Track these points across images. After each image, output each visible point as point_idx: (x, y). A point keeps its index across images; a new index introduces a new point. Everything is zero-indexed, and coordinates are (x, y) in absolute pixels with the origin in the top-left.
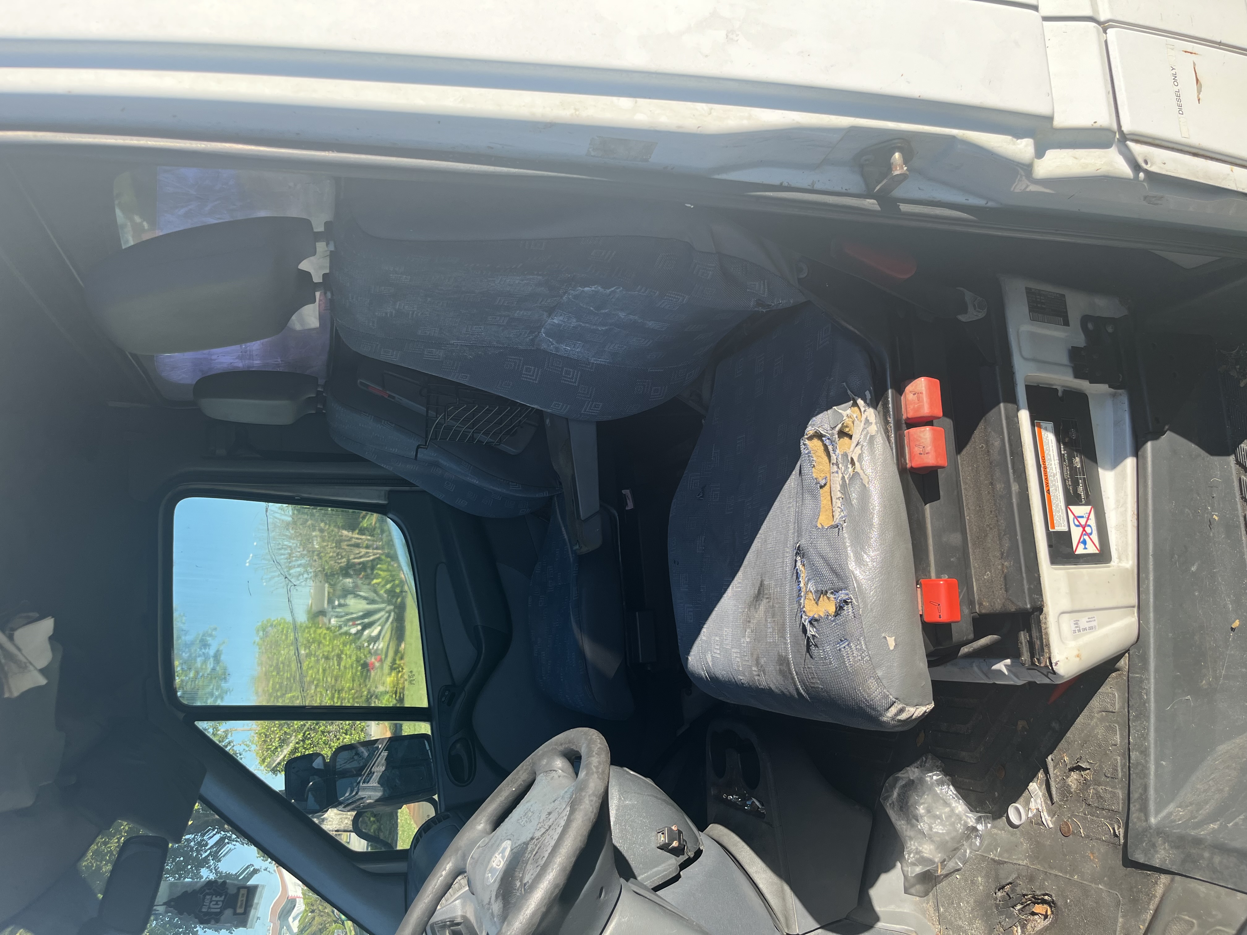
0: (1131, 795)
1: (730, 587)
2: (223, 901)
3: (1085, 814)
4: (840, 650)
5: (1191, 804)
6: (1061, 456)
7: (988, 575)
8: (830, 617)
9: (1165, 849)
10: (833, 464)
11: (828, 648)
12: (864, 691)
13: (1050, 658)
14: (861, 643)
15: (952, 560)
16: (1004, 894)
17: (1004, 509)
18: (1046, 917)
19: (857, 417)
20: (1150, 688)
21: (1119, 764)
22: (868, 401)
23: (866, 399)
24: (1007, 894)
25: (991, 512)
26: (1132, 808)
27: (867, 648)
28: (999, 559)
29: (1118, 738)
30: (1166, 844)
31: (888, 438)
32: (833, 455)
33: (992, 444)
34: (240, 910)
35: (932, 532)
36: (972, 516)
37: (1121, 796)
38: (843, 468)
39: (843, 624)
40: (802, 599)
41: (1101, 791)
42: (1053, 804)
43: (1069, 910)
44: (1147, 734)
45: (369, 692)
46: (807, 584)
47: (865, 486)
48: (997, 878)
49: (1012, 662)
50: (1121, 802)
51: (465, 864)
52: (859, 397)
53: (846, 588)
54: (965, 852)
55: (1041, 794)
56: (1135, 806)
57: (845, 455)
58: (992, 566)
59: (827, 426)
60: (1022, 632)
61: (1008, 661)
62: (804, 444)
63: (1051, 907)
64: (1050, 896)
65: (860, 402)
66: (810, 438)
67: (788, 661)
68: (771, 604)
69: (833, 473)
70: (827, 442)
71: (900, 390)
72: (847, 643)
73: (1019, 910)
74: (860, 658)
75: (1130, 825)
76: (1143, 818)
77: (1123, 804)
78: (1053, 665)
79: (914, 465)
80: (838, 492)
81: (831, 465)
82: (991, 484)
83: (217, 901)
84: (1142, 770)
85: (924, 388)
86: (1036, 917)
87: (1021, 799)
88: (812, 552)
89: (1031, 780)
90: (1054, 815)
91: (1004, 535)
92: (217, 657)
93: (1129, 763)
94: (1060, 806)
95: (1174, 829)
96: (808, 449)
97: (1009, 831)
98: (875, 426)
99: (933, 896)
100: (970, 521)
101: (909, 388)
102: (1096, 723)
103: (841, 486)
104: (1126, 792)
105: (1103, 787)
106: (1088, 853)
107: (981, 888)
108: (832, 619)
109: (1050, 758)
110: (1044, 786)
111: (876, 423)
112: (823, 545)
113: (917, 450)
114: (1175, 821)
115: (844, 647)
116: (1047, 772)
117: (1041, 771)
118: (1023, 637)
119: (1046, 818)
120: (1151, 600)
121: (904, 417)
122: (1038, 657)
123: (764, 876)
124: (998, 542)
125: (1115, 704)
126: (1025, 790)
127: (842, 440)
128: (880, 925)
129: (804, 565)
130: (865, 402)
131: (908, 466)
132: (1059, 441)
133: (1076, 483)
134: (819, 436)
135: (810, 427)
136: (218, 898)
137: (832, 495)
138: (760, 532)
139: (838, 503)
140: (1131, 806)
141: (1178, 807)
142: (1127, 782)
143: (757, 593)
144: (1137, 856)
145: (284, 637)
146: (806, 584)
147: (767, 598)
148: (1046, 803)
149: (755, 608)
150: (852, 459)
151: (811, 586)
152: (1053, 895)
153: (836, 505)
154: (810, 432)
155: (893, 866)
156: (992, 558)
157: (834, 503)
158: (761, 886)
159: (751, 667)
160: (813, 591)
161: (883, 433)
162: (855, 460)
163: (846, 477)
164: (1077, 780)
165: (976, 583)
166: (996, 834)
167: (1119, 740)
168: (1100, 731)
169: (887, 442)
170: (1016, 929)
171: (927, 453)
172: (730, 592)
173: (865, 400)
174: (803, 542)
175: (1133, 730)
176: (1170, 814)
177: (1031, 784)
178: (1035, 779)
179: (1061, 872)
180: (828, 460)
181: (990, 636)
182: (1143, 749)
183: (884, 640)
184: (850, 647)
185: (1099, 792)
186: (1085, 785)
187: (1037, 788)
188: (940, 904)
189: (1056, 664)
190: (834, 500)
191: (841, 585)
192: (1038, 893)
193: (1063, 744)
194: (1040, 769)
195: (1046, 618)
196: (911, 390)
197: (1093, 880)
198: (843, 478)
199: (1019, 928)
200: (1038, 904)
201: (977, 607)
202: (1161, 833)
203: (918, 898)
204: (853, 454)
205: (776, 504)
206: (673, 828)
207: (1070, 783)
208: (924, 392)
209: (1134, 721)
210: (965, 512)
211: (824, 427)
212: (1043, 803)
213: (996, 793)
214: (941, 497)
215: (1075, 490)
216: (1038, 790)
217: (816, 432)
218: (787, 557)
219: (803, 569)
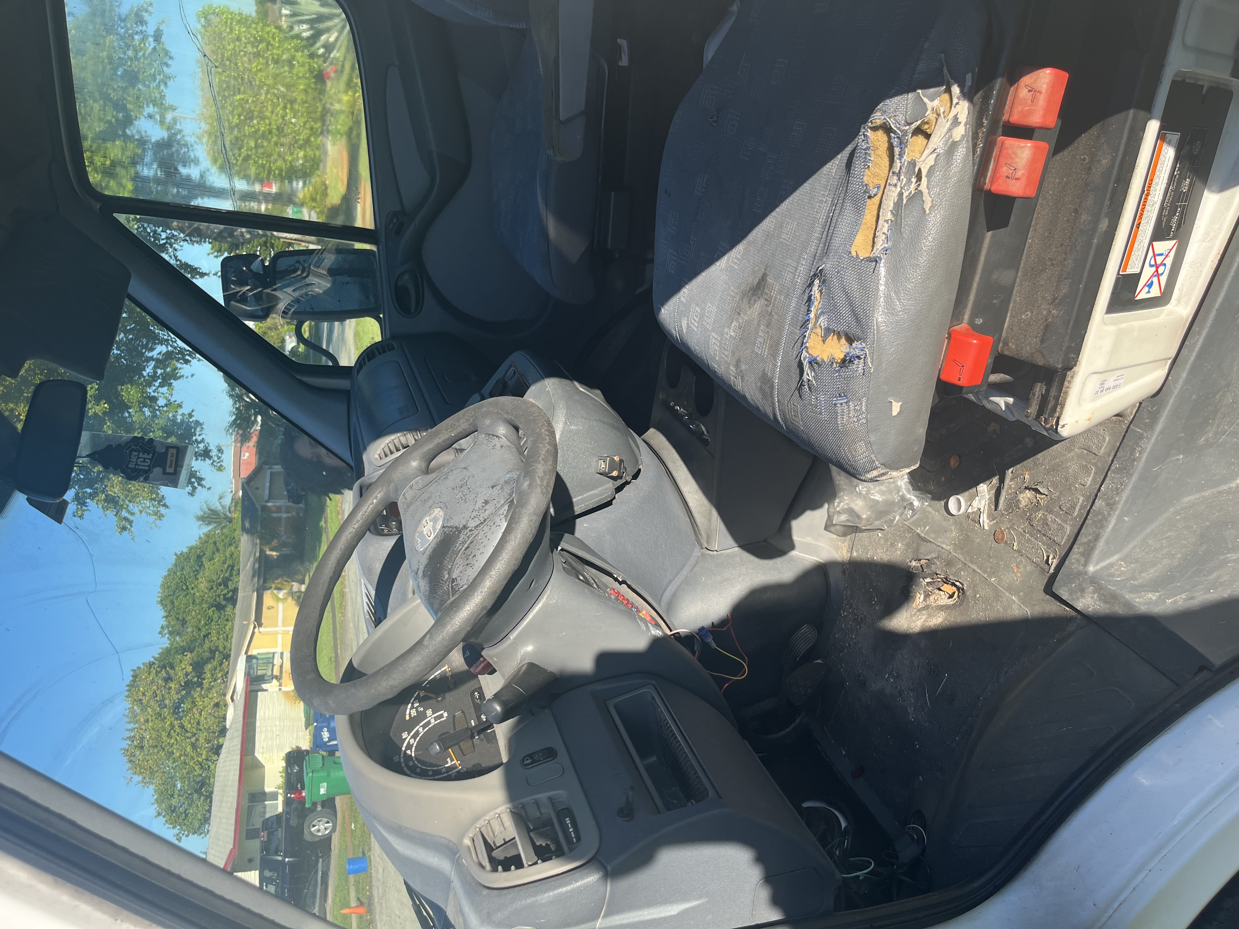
0: (1079, 537)
1: (726, 257)
2: (151, 460)
3: (1024, 531)
4: (835, 404)
5: (1137, 561)
6: (1172, 176)
7: (1027, 315)
8: (835, 366)
9: (1093, 597)
10: (893, 173)
11: (822, 398)
12: (850, 451)
13: (1058, 418)
14: (861, 404)
15: (995, 301)
16: (919, 565)
17: (1078, 247)
18: (951, 596)
19: (944, 113)
20: (1146, 448)
21: (1079, 504)
22: (966, 90)
23: (965, 86)
24: (921, 566)
25: (1062, 245)
26: (1075, 549)
27: (866, 410)
28: (1048, 304)
29: (1089, 480)
30: (1096, 595)
31: (975, 146)
32: (898, 161)
33: (1099, 161)
34: (171, 470)
35: (984, 266)
36: (1037, 241)
37: (1068, 532)
38: (905, 179)
39: (848, 379)
40: (808, 332)
41: (1050, 520)
42: (996, 510)
43: (975, 603)
44: (1122, 490)
45: (324, 108)
46: (819, 318)
47: (925, 212)
48: (917, 551)
49: (1014, 403)
50: (1066, 537)
51: (398, 499)
52: (956, 82)
53: (864, 340)
54: (895, 518)
55: (987, 497)
56: (1079, 548)
57: (913, 163)
58: (1036, 308)
59: (901, 118)
60: (1039, 384)
61: (1011, 400)
62: (865, 136)
63: (959, 592)
64: (963, 585)
65: (956, 90)
66: (875, 129)
67: (773, 384)
68: (769, 309)
69: (890, 185)
70: (895, 142)
71: (1013, 79)
72: (845, 401)
73: (928, 583)
74: (855, 419)
75: (1067, 562)
76: (1082, 562)
77: (1068, 540)
78: (1060, 426)
79: (996, 188)
80: (890, 213)
81: (891, 174)
82: (1076, 211)
83: (145, 459)
84: (1102, 520)
85: (1045, 86)
86: (942, 593)
87: (966, 494)
88: (835, 282)
89: (983, 481)
90: (994, 520)
91: (1065, 278)
92: (158, 36)
93: (1091, 507)
94: (1003, 514)
95: (1110, 585)
96: (867, 143)
97: (943, 515)
98: (964, 128)
99: (851, 539)
100: (1031, 246)
101: (1026, 80)
102: (1073, 457)
103: (894, 204)
104: (1076, 531)
105: (1053, 517)
106: (1013, 565)
107: (898, 552)
108: (837, 369)
109: (1010, 470)
110: (994, 491)
111: (966, 124)
112: (851, 280)
113: (1005, 170)
114: (1113, 576)
115: (841, 404)
116: (1002, 481)
117: (997, 477)
118: (1039, 389)
119: (984, 519)
120: (1192, 358)
121: (1005, 118)
122: (1046, 417)
123: (696, 497)
124: (1055, 284)
125: (1101, 447)
126: (973, 487)
127: (914, 138)
128: (793, 553)
129: (821, 291)
130: (962, 91)
131: (986, 187)
132: (1177, 159)
133: (1172, 213)
134: (887, 129)
135: (878, 114)
136: (145, 456)
137: (881, 214)
138: (777, 210)
139: (884, 227)
140: (1075, 546)
141: (1121, 560)
142: (1080, 523)
143: (755, 284)
144: (1061, 592)
145: (228, 30)
146: (817, 318)
147: (766, 300)
148: (989, 507)
149: (749, 302)
150: (920, 170)
151: (823, 321)
152: (965, 585)
153: (881, 229)
154: (878, 121)
155: (820, 506)
156: (1040, 299)
157: (879, 227)
158: (691, 504)
159: (729, 364)
160: (823, 327)
161: (970, 138)
162: (924, 173)
163: (906, 194)
164: (1029, 499)
165: (1010, 319)
166: (930, 513)
167: (1089, 482)
168: (1073, 467)
169: (971, 153)
170: (919, 595)
171: (1016, 179)
172: (722, 263)
173: (962, 87)
174: (827, 266)
175: (1109, 480)
176: (1111, 565)
177: (982, 485)
178: (988, 482)
179: (981, 569)
180: (887, 164)
181: (1002, 375)
182: (1111, 501)
183: (889, 404)
184: (849, 406)
185: (1047, 520)
186: (1037, 507)
187: (986, 490)
188: (854, 549)
189: (1063, 426)
190: (881, 222)
191: (859, 333)
192: (951, 577)
193: (1029, 462)
194: (996, 475)
195: (1072, 377)
196: (1027, 83)
197: (1010, 589)
198: (901, 194)
199: (922, 596)
200: (947, 584)
201: (1001, 345)
202: (1095, 583)
203: (835, 536)
204: (923, 165)
205: (807, 186)
206: (615, 458)
207: (1021, 499)
208: (1044, 91)
209: (1114, 472)
210: (1030, 233)
211: (897, 118)
212: (987, 505)
213: (943, 478)
214: (1010, 224)
215: (1169, 221)
216: (986, 493)
217: (885, 123)
218: (802, 264)
219: (819, 298)
